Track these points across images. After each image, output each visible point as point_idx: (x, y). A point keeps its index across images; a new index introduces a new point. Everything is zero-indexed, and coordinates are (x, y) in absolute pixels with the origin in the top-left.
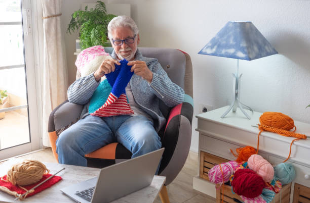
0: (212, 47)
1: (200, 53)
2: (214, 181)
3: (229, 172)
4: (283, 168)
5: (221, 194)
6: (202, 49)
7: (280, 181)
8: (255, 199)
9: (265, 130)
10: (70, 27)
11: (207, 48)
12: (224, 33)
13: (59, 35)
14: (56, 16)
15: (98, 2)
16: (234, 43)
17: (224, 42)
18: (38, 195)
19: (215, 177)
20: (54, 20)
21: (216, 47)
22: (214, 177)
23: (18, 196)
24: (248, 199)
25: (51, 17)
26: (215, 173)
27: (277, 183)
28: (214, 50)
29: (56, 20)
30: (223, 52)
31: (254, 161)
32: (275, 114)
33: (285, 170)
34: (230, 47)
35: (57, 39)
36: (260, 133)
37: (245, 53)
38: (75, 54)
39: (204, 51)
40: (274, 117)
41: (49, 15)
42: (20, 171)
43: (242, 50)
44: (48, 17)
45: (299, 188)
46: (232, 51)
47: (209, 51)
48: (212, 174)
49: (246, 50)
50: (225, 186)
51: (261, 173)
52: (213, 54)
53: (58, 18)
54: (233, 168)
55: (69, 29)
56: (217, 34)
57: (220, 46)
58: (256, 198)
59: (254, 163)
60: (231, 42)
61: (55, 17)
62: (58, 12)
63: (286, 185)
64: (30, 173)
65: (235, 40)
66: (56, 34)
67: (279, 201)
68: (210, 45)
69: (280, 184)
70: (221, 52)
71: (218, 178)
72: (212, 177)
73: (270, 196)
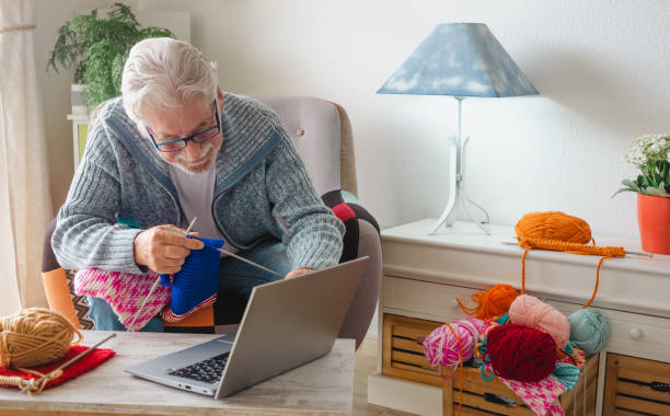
0: (408, 77)
1: (382, 91)
2: (441, 359)
3: (470, 338)
4: (585, 320)
5: (455, 389)
6: (386, 84)
7: (580, 347)
8: (540, 383)
9: (535, 248)
10: (54, 56)
11: (397, 79)
12: (434, 45)
13: (32, 75)
14: (24, 28)
15: (116, 4)
16: (459, 65)
17: (436, 65)
18: (71, 384)
19: (443, 349)
20: (18, 37)
21: (417, 75)
22: (440, 350)
23: (24, 385)
24: (525, 386)
25: (12, 29)
26: (442, 342)
27: (576, 352)
28: (413, 83)
29: (24, 38)
30: (436, 84)
32: (551, 214)
33: (590, 323)
34: (450, 73)
35: (25, 83)
36: (526, 253)
37: (486, 83)
38: (69, 117)
39: (389, 87)
40: (549, 220)
41: (7, 25)
42: (19, 330)
43: (478, 77)
44: (6, 30)
45: (617, 363)
46: (454, 81)
47: (402, 86)
48: (434, 345)
49: (486, 77)
50: (465, 369)
52: (411, 92)
53: (29, 34)
54: (478, 328)
55: (52, 61)
56: (417, 49)
57: (425, 74)
58: (543, 382)
60: (452, 62)
61: (20, 33)
62: (28, 21)
63: (593, 355)
64: (44, 335)
65: (460, 57)
66: (25, 71)
67: (582, 390)
68: (403, 72)
69: (582, 355)
70: (431, 85)
71: (449, 352)
72: (435, 351)
73: (571, 375)
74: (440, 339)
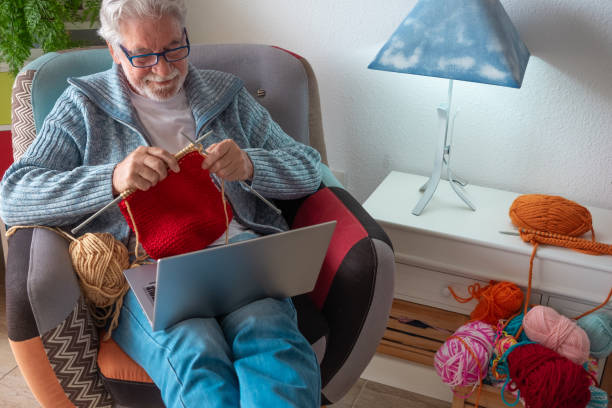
0: (407, 52)
1: (375, 66)
6: (378, 58)
11: (394, 53)
16: (470, 43)
17: (441, 40)
19: (463, 373)
21: (418, 51)
28: (414, 60)
30: (442, 64)
31: (547, 325)
34: (459, 52)
37: (502, 68)
39: (385, 61)
43: (493, 59)
46: (466, 63)
47: (400, 62)
48: (451, 368)
49: (504, 61)
51: (569, 353)
52: (412, 71)
59: (549, 330)
60: (461, 39)
65: (471, 33)
68: (400, 44)
70: (436, 65)
71: (470, 375)
72: (452, 374)
73: (598, 402)
74: (458, 361)
